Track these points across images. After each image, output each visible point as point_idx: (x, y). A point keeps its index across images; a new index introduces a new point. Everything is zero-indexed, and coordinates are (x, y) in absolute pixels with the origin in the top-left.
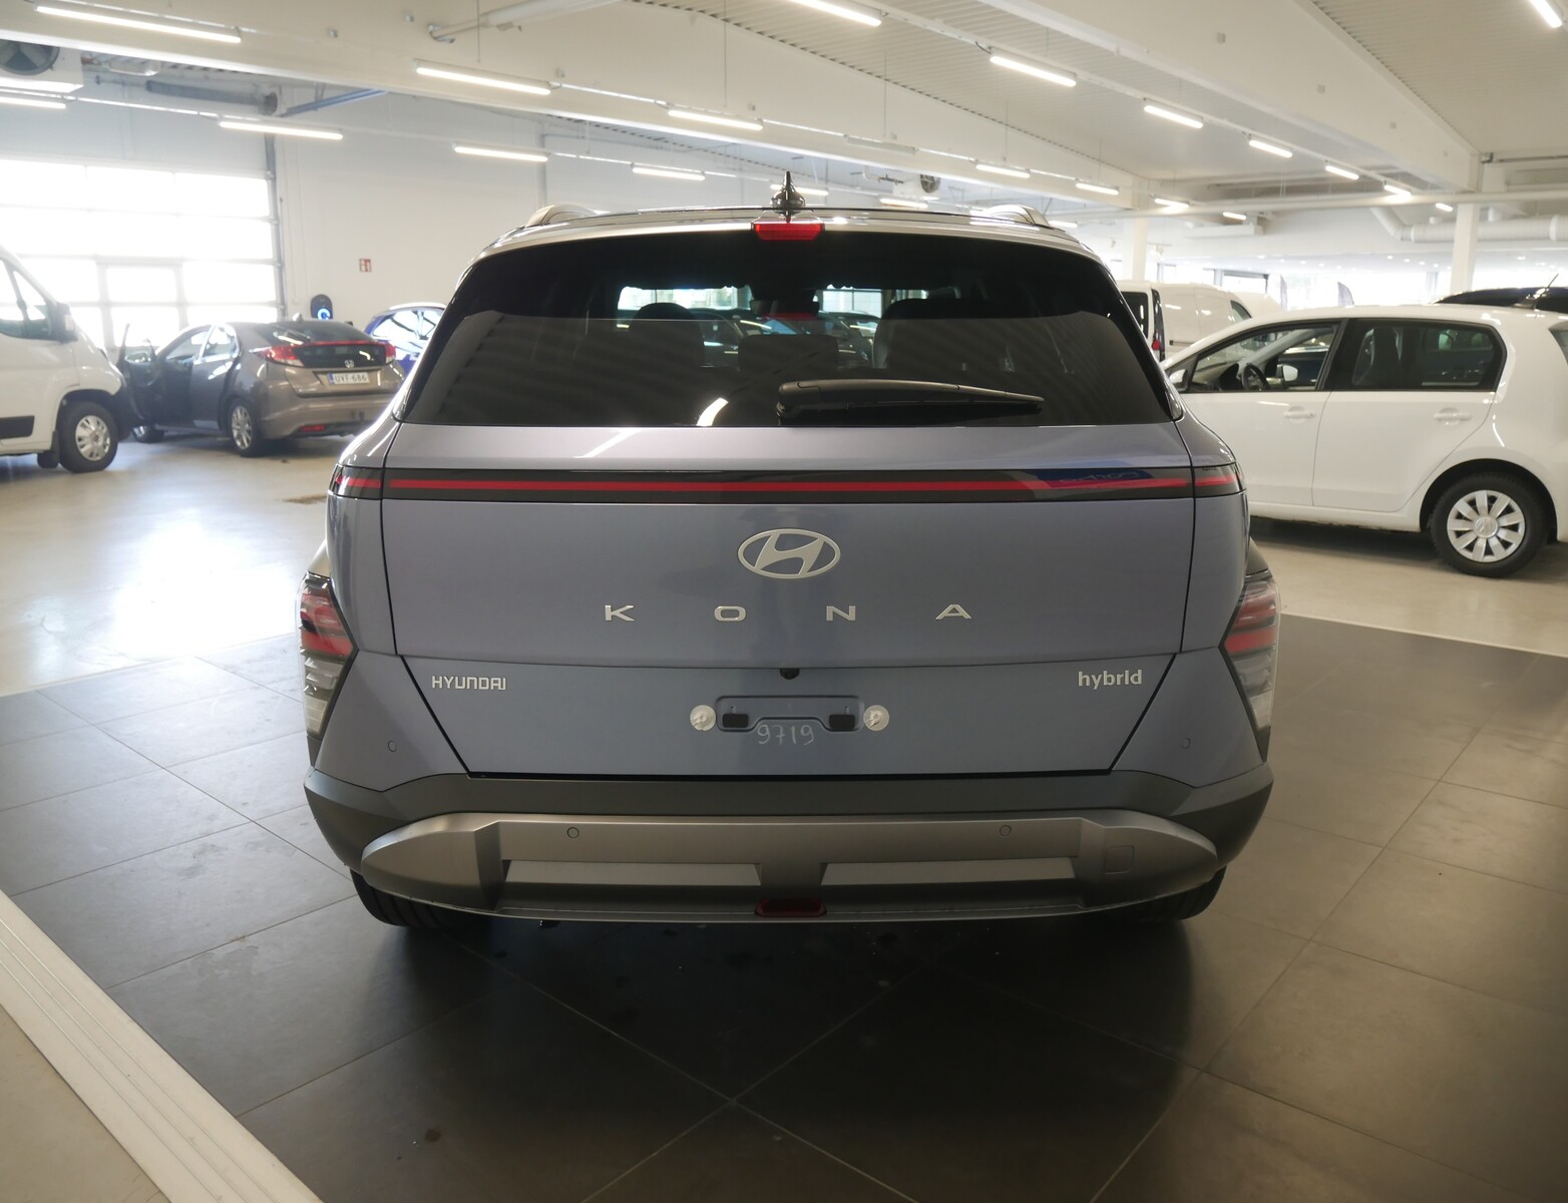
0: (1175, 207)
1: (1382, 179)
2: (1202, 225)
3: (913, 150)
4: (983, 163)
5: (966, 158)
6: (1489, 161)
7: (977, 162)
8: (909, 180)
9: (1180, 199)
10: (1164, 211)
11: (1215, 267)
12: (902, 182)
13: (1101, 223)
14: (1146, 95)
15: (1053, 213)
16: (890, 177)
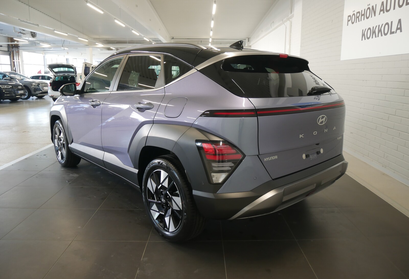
0: (100, 45)
1: (152, 41)
2: (102, 50)
3: (38, 25)
4: (56, 31)
5: (52, 29)
6: (173, 39)
7: (54, 30)
8: (27, 34)
9: (101, 43)
10: (98, 46)
11: (98, 61)
12: (25, 34)
13: (74, 48)
14: (115, 18)
15: (65, 45)
16: (21, 32)
